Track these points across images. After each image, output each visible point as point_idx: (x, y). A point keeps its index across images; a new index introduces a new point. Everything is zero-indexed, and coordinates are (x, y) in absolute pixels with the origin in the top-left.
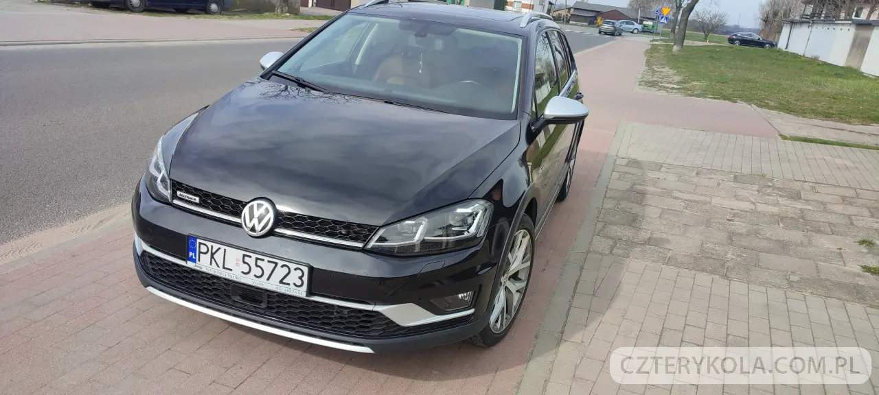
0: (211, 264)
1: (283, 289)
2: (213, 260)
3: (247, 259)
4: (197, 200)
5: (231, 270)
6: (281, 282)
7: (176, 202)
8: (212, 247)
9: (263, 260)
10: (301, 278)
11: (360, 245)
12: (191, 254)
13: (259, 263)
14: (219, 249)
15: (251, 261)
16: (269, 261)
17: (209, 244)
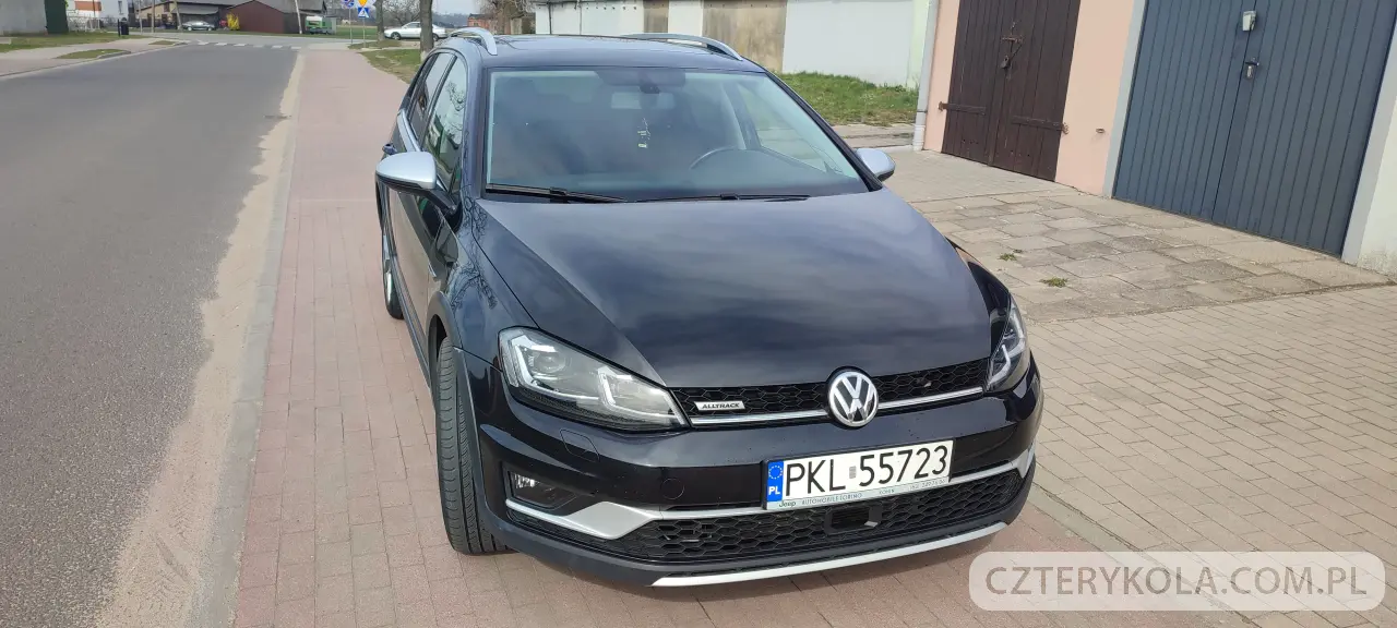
0: (809, 491)
1: (921, 485)
2: (812, 484)
3: (867, 463)
4: (741, 405)
5: (843, 488)
6: (918, 476)
7: (695, 421)
8: (810, 464)
9: (891, 454)
10: (942, 460)
11: (978, 390)
12: (771, 489)
13: (886, 460)
14: (823, 462)
15: (873, 463)
16: (900, 453)
17: (804, 462)
